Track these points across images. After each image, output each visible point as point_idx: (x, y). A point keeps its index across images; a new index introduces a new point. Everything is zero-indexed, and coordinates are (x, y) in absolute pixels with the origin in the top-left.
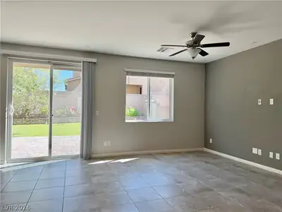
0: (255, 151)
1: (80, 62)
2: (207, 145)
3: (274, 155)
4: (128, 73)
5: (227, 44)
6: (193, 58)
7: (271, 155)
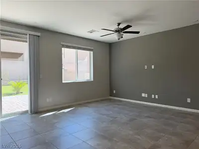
0: (143, 95)
1: (27, 35)
2: (112, 94)
3: (155, 96)
4: (64, 46)
5: (138, 33)
6: (119, 39)
7: (153, 96)
